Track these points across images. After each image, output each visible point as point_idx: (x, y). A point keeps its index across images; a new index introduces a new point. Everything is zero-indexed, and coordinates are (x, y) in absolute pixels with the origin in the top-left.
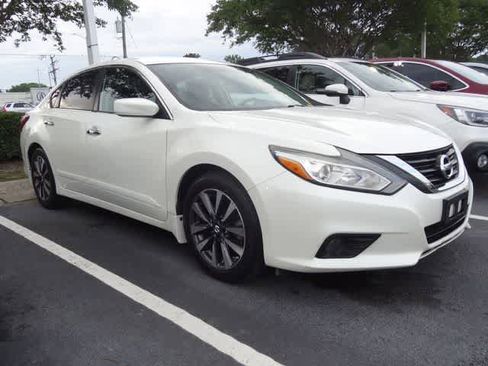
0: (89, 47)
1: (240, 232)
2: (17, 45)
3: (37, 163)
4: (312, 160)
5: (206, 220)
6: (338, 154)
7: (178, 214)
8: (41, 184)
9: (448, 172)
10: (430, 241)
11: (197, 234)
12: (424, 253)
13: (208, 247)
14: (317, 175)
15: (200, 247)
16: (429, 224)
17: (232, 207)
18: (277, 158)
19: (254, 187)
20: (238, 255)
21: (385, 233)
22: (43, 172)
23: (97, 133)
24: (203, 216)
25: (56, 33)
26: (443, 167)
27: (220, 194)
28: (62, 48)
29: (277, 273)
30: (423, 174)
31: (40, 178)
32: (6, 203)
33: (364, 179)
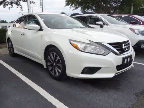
0: (28, 10)
1: (60, 65)
2: (10, 9)
3: (9, 43)
4: (81, 44)
5: (51, 61)
6: (89, 42)
7: (44, 59)
8: (10, 50)
9: (125, 49)
10: (118, 70)
11: (49, 65)
12: (116, 74)
13: (52, 70)
14: (82, 49)
15: (50, 69)
16: (118, 65)
17: (58, 58)
18: (71, 43)
19: (64, 52)
20: (60, 72)
21: (102, 67)
22: (11, 46)
23: (24, 35)
24: (50, 60)
25: (21, 6)
26: (123, 47)
27: (55, 54)
28: (22, 10)
29: (71, 78)
30: (116, 49)
31: (10, 48)
32: (1, 55)
33: (97, 50)
